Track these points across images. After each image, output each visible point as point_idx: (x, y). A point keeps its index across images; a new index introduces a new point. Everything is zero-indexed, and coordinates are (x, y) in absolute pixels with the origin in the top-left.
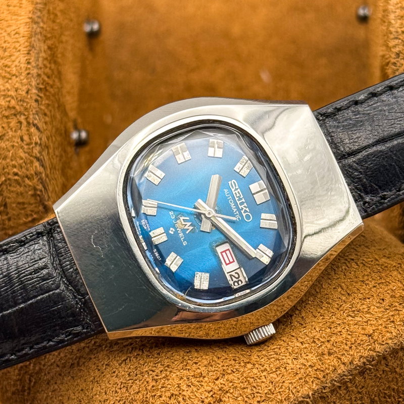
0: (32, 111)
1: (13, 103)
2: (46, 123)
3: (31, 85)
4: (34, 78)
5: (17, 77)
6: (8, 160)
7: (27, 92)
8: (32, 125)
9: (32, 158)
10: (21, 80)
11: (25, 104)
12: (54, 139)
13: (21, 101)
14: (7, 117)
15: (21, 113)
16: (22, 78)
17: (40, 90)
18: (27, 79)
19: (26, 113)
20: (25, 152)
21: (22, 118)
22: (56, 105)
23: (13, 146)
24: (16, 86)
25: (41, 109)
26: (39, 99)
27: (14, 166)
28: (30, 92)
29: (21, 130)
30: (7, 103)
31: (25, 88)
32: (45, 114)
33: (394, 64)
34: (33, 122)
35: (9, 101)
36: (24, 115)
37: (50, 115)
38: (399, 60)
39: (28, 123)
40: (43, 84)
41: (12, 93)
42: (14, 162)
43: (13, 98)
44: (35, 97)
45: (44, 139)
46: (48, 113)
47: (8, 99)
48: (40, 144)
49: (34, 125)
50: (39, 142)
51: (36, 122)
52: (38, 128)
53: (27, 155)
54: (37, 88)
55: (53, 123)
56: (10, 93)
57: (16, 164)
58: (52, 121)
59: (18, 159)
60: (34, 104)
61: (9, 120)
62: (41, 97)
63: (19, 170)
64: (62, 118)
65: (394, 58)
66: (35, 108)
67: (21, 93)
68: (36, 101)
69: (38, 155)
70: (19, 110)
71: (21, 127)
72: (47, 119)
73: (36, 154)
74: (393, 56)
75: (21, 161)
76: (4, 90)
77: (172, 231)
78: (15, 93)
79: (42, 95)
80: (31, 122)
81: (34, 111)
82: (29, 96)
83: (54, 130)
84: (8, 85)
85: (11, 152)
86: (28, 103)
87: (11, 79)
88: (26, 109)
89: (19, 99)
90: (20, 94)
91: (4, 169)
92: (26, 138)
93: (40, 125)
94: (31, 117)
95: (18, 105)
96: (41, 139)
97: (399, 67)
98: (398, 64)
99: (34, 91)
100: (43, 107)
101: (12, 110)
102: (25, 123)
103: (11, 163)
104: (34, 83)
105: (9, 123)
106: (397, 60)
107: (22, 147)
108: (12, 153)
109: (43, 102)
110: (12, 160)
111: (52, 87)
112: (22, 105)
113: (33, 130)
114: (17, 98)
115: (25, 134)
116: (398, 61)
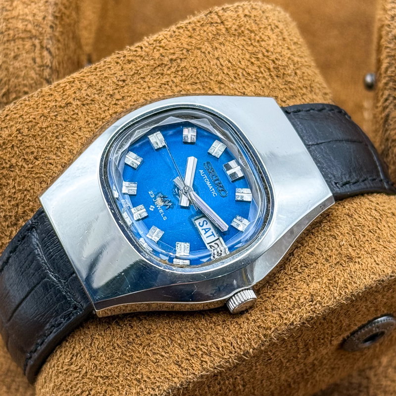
0: (47, 36)
1: (30, 27)
2: (58, 49)
3: (48, 12)
4: (52, 6)
5: (35, 4)
6: (20, 80)
7: (44, 18)
8: (45, 49)
9: (42, 80)
10: (39, 7)
11: (41, 29)
12: (65, 65)
13: (37, 25)
14: (23, 39)
15: (35, 37)
16: (40, 5)
17: (56, 17)
18: (45, 6)
19: (41, 38)
20: (36, 74)
21: (37, 42)
22: (71, 35)
23: (26, 67)
24: (34, 12)
25: (55, 36)
26: (54, 26)
27: (25, 85)
28: (46, 18)
29: (35, 53)
30: (25, 27)
31: (42, 14)
32: (59, 41)
33: (389, 26)
34: (46, 47)
35: (26, 25)
36: (39, 39)
37: (63, 43)
38: (393, 22)
39: (42, 47)
40: (59, 13)
41: (30, 18)
42: (25, 82)
43: (30, 22)
44: (50, 23)
45: (55, 63)
46: (62, 40)
47: (26, 23)
48: (51, 68)
49: (47, 49)
50: (50, 65)
51: (49, 46)
52: (50, 52)
53: (38, 76)
54: (53, 15)
55: (66, 51)
56: (28, 18)
57: (28, 84)
58: (65, 49)
59: (29, 79)
60: (49, 30)
61: (25, 43)
62: (56, 25)
63: (29, 89)
64: (75, 50)
65: (389, 21)
66: (49, 34)
67: (38, 18)
68: (51, 27)
69: (48, 77)
70: (34, 34)
71: (35, 50)
72: (60, 46)
73: (46, 77)
74: (388, 18)
75: (32, 82)
76: (23, 15)
77: (152, 208)
78: (33, 18)
79: (57, 22)
80: (44, 46)
81: (48, 36)
82: (45, 22)
83: (66, 58)
84: (26, 11)
85: (23, 72)
86: (43, 28)
87: (30, 5)
88: (41, 34)
89: (36, 24)
90: (36, 20)
91: (15, 87)
92: (38, 60)
93: (52, 50)
94: (45, 41)
95: (34, 29)
96: (52, 63)
97: (393, 29)
98: (392, 26)
99: (50, 18)
100: (57, 34)
101: (28, 33)
102: (38, 46)
103: (23, 82)
104: (50, 11)
105: (24, 45)
106: (392, 22)
107: (34, 69)
108: (25, 73)
109: (58, 29)
110: (24, 80)
111: (68, 17)
112: (37, 30)
113: (45, 53)
114: (34, 23)
115: (38, 57)
116: (391, 24)
